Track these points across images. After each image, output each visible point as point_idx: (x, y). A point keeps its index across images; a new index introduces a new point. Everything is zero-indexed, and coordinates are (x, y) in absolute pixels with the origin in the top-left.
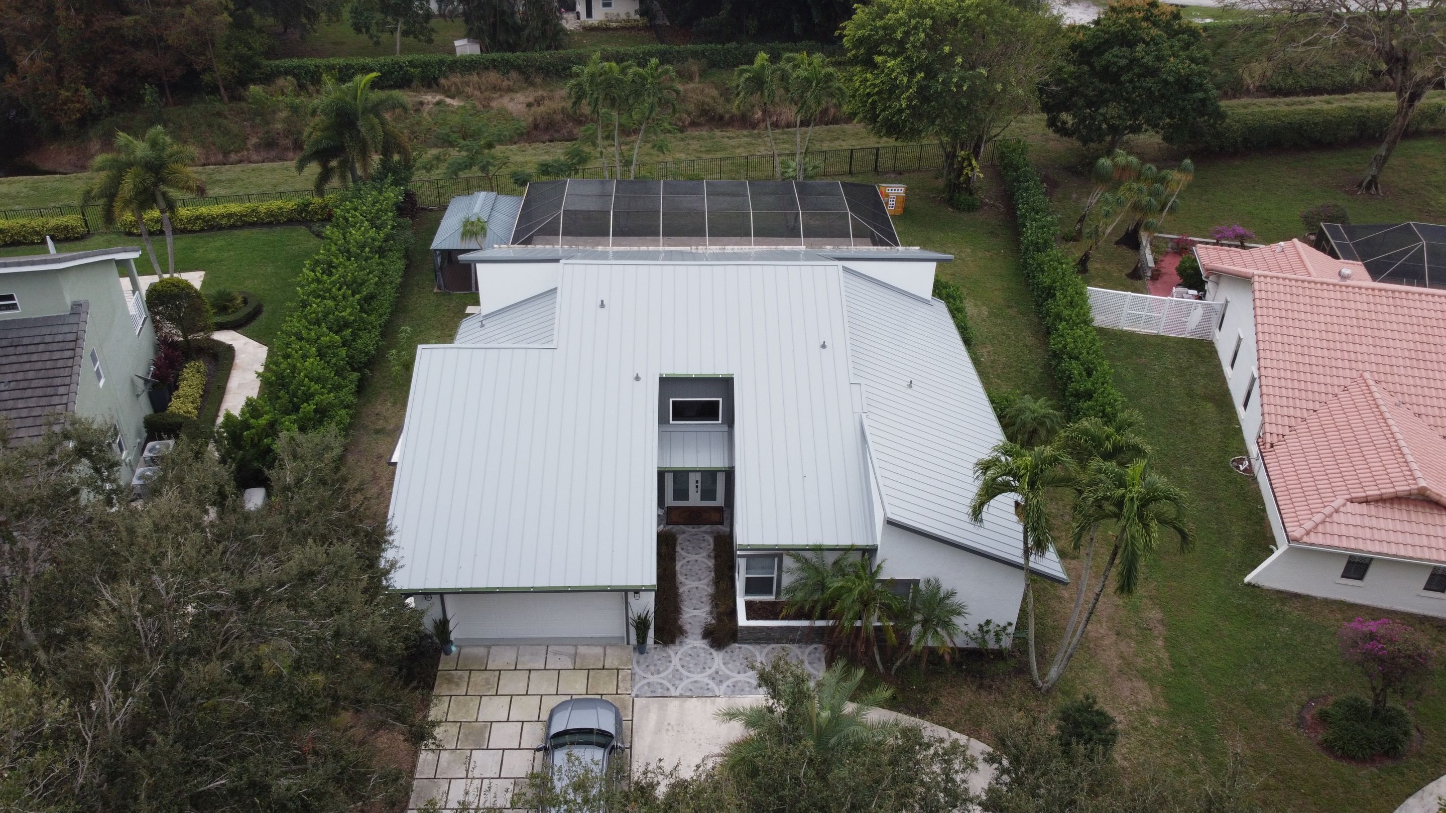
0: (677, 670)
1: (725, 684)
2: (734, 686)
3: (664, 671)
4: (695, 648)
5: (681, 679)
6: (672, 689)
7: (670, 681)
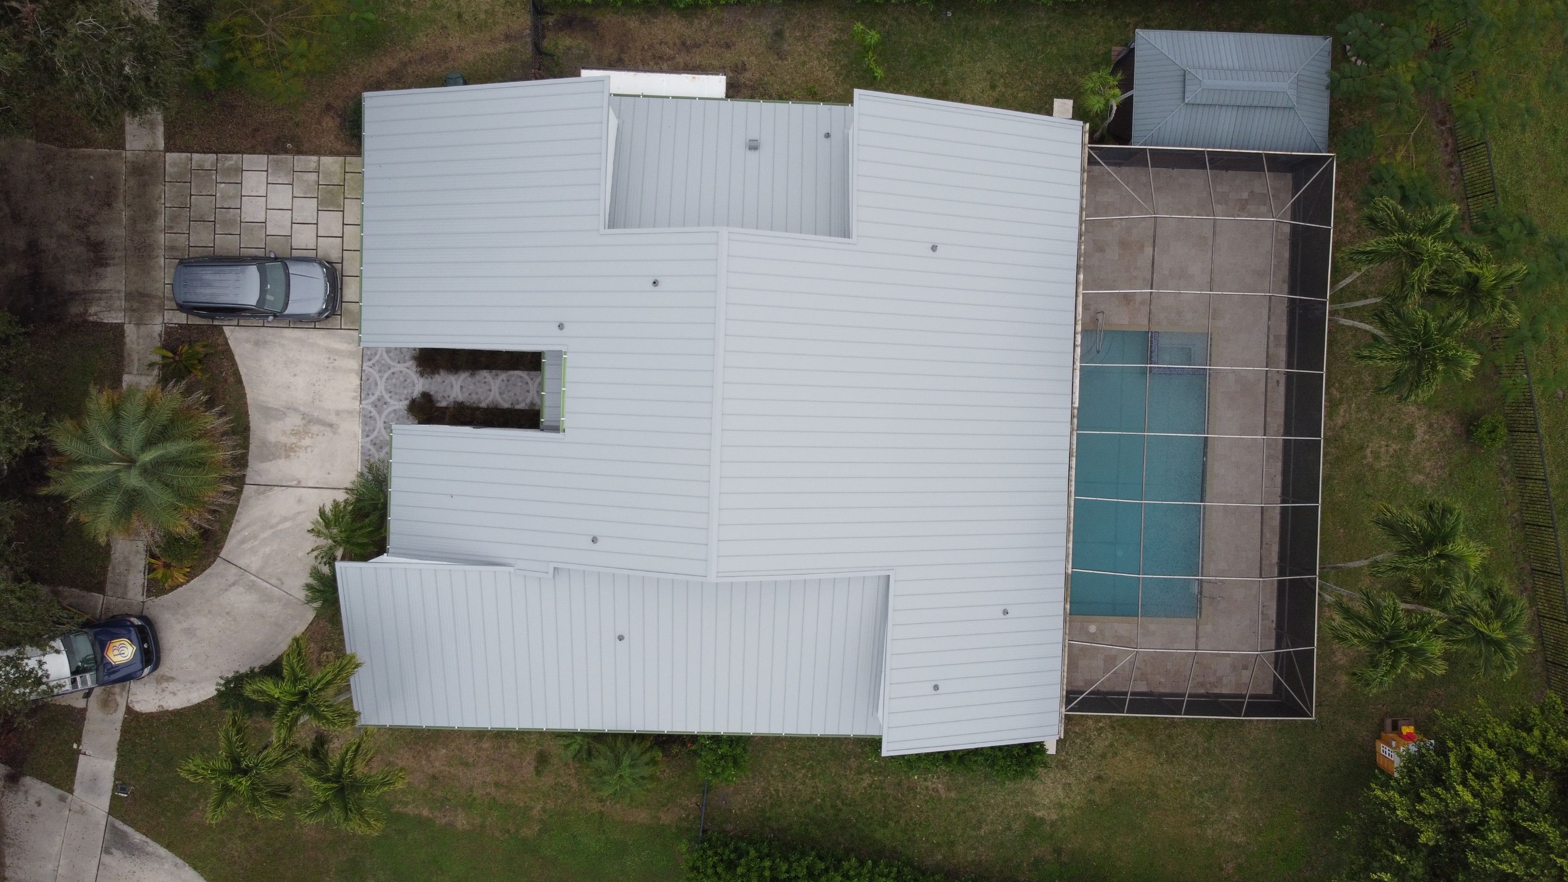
0: (389, 368)
1: (372, 409)
2: (371, 417)
3: (390, 357)
4: (414, 385)
5: (380, 371)
6: (370, 363)
7: (378, 361)
